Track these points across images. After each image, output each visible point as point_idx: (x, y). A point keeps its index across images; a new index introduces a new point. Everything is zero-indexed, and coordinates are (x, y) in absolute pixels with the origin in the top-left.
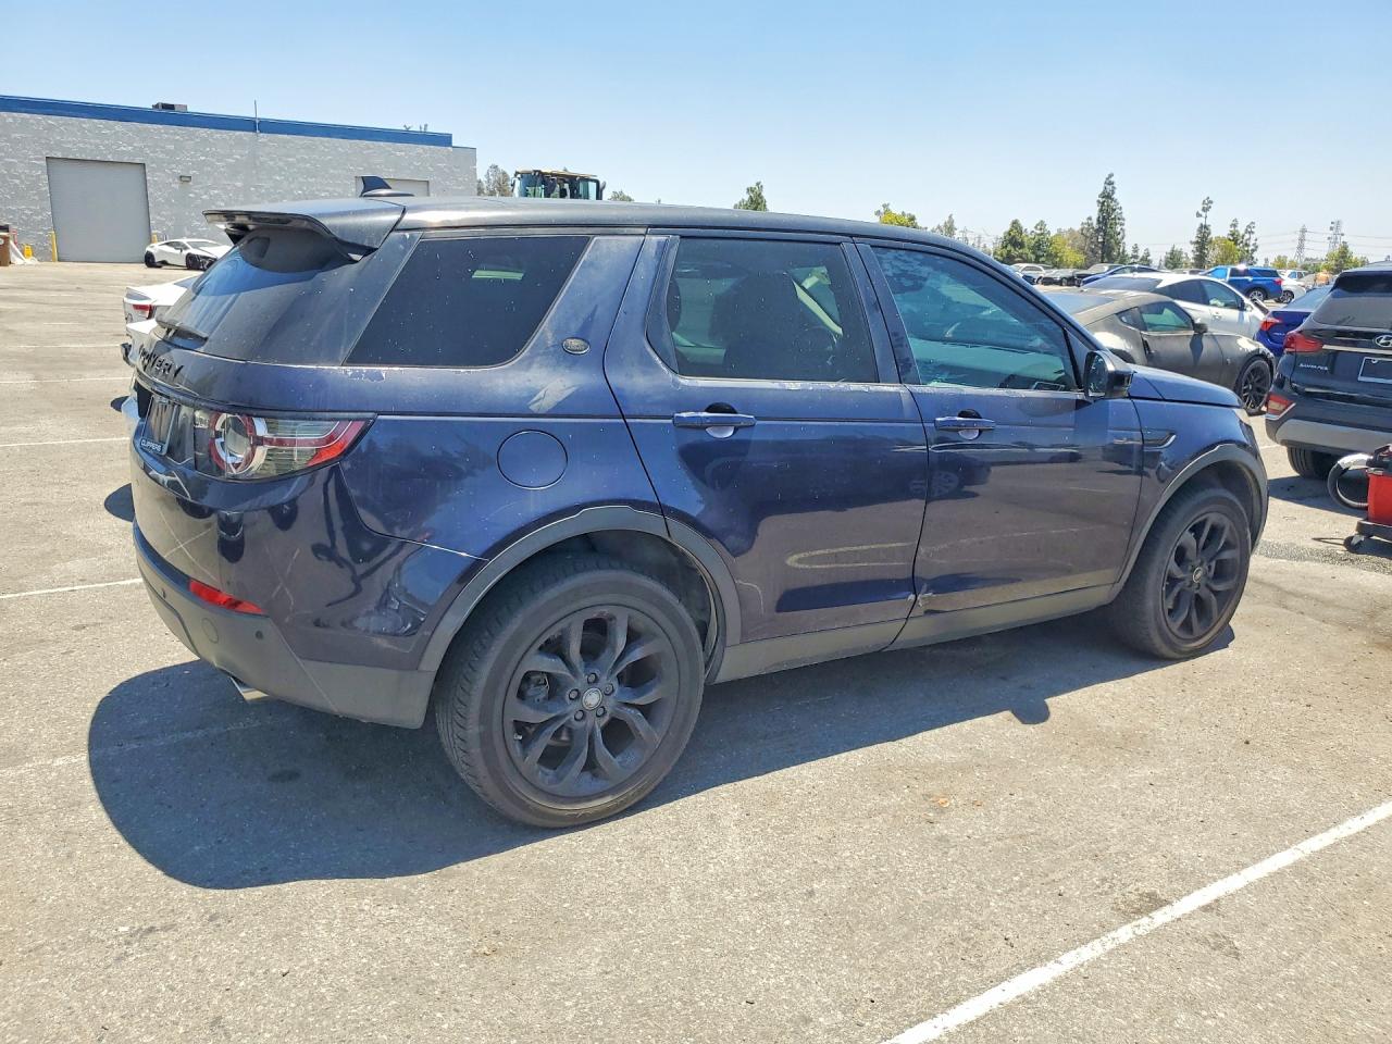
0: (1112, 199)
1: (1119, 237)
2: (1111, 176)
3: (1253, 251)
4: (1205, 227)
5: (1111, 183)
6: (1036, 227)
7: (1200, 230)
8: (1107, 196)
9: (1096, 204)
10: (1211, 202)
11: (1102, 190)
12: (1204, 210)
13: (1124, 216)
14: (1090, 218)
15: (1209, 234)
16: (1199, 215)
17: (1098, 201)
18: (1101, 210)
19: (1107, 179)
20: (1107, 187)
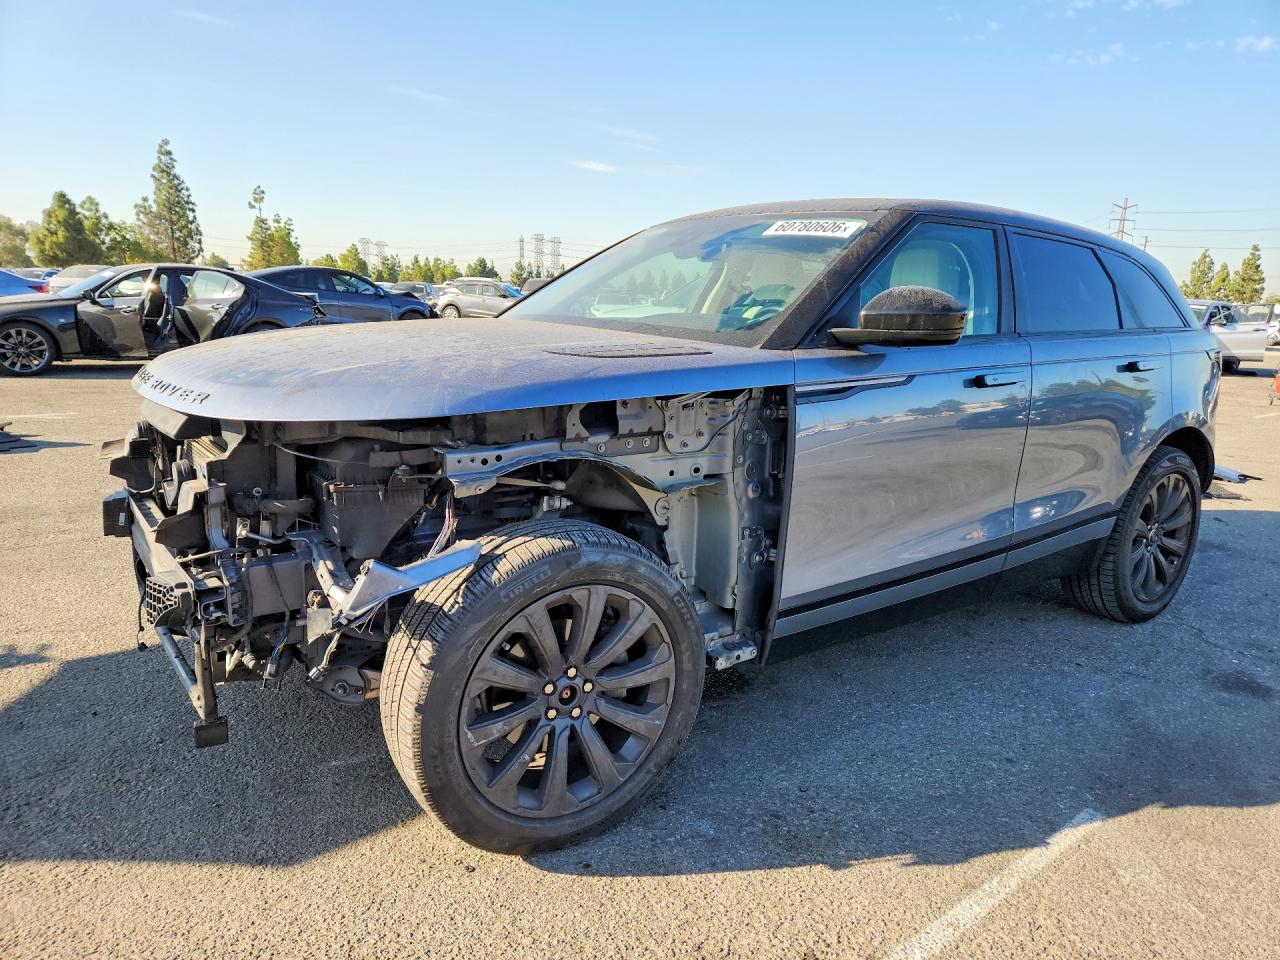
0: (175, 176)
1: (193, 228)
2: (166, 142)
3: (297, 250)
4: (263, 221)
5: (169, 153)
7: (256, 223)
8: (166, 172)
9: (152, 180)
10: (263, 192)
11: (156, 162)
12: (256, 200)
13: (192, 199)
14: (145, 199)
15: (267, 229)
16: (252, 206)
17: (153, 176)
18: (159, 189)
19: (161, 147)
20: (162, 157)
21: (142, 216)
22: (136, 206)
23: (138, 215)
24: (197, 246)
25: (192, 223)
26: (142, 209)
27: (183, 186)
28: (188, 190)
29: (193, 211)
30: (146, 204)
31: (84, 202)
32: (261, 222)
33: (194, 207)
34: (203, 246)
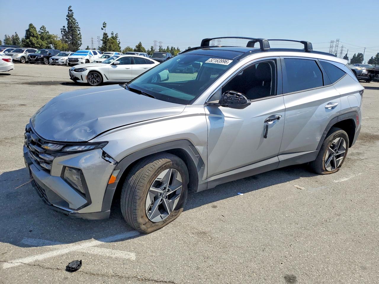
0: (73, 18)
1: (79, 36)
2: (70, 7)
3: (119, 44)
5: (71, 11)
6: (40, 29)
8: (70, 16)
10: (106, 24)
11: (67, 14)
12: (104, 27)
13: (79, 26)
14: (64, 27)
15: (108, 37)
16: (102, 29)
17: (67, 19)
18: (68, 23)
19: (69, 8)
20: (70, 12)
21: (63, 33)
22: (61, 29)
23: (62, 32)
24: (80, 42)
25: (79, 35)
26: (63, 30)
27: (76, 22)
28: (78, 23)
29: (79, 30)
30: (64, 28)
31: (41, 28)
32: (105, 34)
33: (80, 29)
34: (82, 42)
